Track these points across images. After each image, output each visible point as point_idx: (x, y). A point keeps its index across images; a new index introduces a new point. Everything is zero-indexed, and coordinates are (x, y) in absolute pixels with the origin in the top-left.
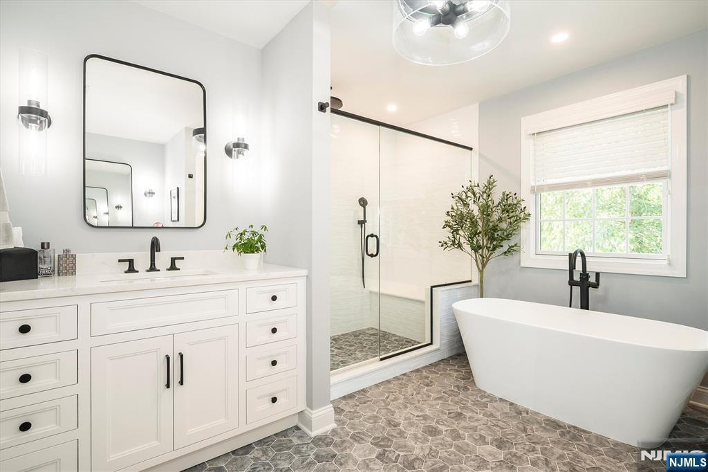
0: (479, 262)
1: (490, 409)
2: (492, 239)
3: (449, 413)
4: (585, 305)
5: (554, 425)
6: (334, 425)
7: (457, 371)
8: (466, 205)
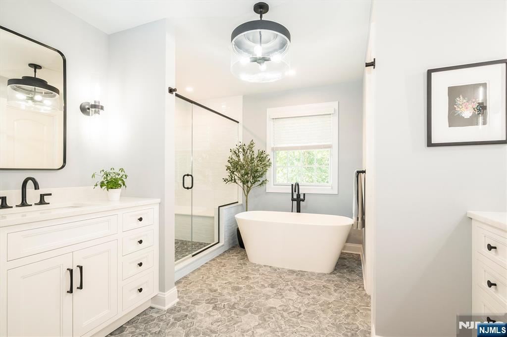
0: (246, 191)
1: (261, 271)
2: (254, 177)
3: (242, 278)
4: (299, 211)
5: (292, 272)
6: (178, 300)
7: (236, 256)
8: (238, 156)
